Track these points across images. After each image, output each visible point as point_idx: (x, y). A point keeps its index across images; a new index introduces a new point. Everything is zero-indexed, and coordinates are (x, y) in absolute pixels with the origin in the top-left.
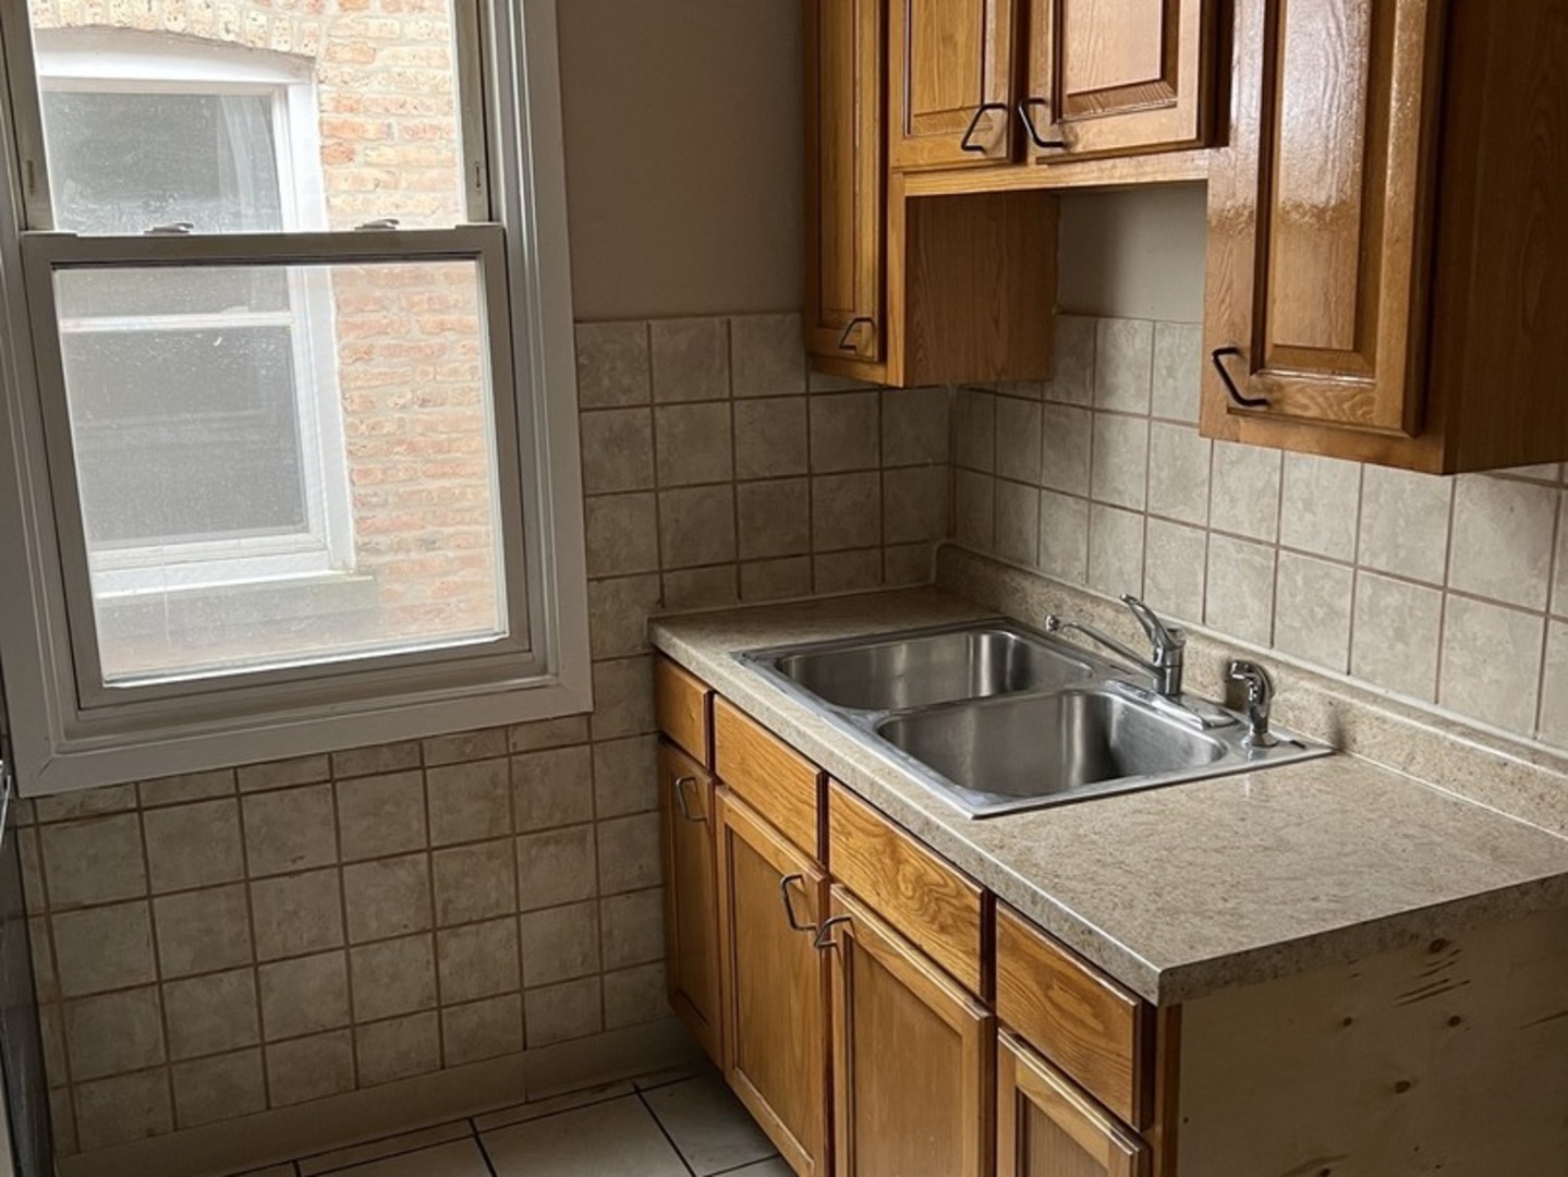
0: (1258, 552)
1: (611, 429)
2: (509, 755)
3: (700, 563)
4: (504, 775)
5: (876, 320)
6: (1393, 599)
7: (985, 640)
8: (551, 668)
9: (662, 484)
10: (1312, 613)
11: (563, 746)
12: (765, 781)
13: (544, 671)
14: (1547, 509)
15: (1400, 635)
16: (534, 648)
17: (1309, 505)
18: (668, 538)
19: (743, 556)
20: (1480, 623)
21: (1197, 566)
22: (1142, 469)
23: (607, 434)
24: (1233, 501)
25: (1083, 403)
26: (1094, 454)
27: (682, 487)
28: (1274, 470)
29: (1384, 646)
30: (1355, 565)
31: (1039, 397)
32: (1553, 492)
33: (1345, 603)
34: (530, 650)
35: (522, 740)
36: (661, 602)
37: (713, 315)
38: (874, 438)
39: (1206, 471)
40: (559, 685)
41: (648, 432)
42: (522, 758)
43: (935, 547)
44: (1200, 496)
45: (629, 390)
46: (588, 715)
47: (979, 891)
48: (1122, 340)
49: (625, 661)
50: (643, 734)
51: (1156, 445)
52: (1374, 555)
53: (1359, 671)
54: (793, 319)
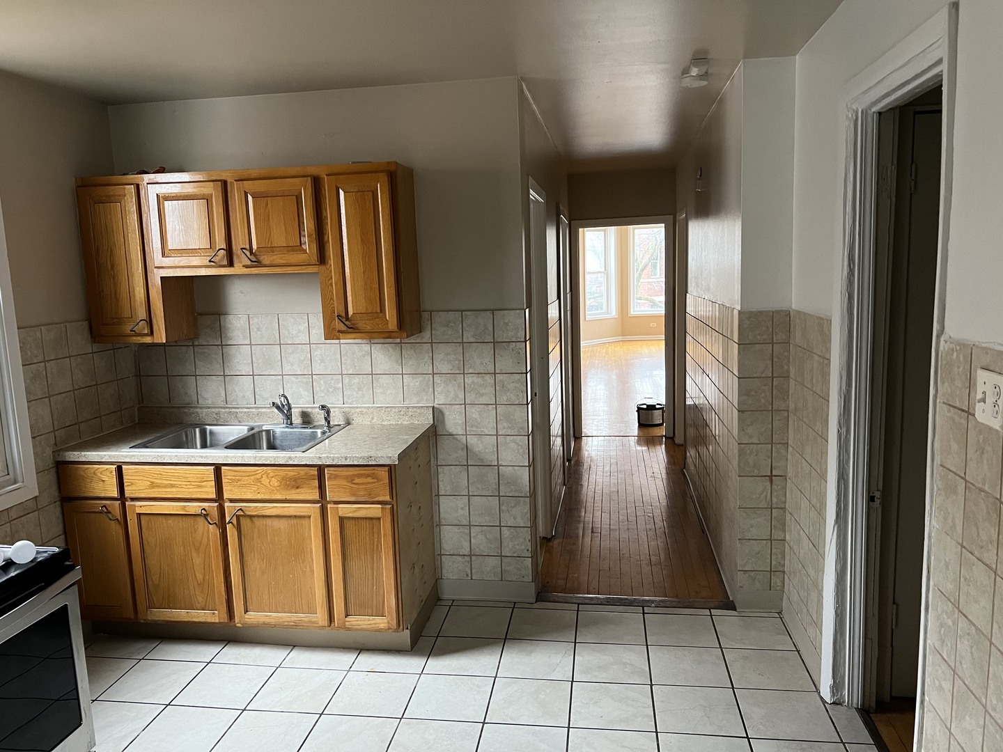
0: (305, 378)
1: (32, 373)
2: (10, 522)
3: (67, 425)
4: (8, 530)
5: (148, 320)
6: (356, 380)
7: (197, 430)
8: (20, 479)
9: (51, 394)
10: (328, 391)
11: (29, 514)
12: (171, 484)
13: (15, 482)
14: (399, 349)
15: (359, 389)
16: (10, 473)
17: (322, 361)
18: (55, 416)
19: (80, 420)
20: (384, 380)
21: (279, 387)
22: (250, 361)
23: (31, 375)
24: (292, 365)
25: (217, 344)
26: (224, 360)
27: (57, 394)
28: (307, 353)
29: (355, 393)
30: (342, 374)
31: (191, 344)
32: (400, 345)
33: (340, 385)
34: (8, 474)
35: (13, 514)
36: (55, 444)
37: (60, 324)
38: (114, 368)
39: (280, 357)
40: (25, 486)
41: (44, 372)
42: (14, 522)
43: (136, 409)
44: (277, 365)
45: (37, 356)
46: (36, 497)
47: (316, 469)
48: (234, 322)
49: (46, 472)
50: (55, 502)
51: (255, 353)
52: (348, 370)
53: (347, 402)
54: (85, 324)
